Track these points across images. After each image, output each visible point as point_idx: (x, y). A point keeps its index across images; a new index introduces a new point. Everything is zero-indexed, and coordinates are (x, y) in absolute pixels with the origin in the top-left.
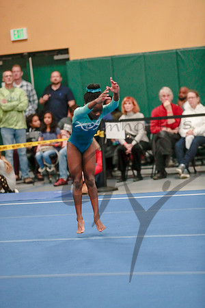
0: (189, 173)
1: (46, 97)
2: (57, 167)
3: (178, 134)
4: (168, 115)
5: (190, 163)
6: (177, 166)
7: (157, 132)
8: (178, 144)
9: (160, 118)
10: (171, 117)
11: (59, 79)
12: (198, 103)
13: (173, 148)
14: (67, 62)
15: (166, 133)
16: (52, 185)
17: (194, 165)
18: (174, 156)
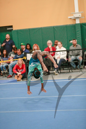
0: (58, 73)
1: (4, 44)
2: (8, 71)
3: (54, 58)
6: (54, 70)
11: (9, 37)
12: (62, 46)
14: (12, 31)
16: (6, 78)
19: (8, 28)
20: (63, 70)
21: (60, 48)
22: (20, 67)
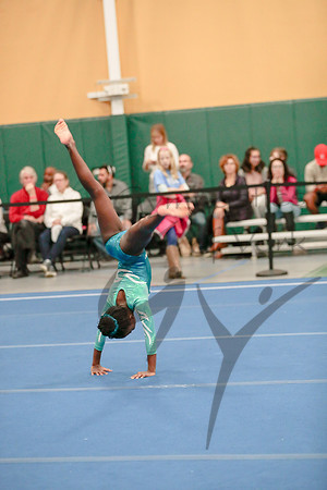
0: (56, 270)
3: (43, 224)
4: (31, 201)
5: (57, 259)
7: (18, 222)
8: (43, 236)
9: (22, 204)
10: (34, 204)
12: (67, 187)
13: (37, 240)
15: (29, 222)
17: (62, 261)
18: (38, 250)
20: (72, 260)
21: (61, 191)
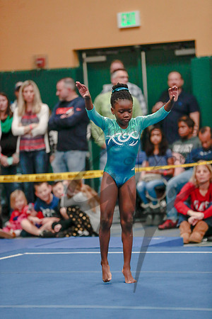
14: (193, 60)
19: (180, 49)
22: (203, 193)
